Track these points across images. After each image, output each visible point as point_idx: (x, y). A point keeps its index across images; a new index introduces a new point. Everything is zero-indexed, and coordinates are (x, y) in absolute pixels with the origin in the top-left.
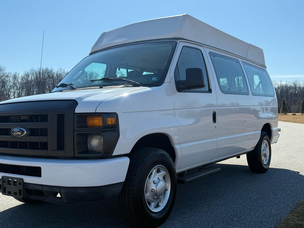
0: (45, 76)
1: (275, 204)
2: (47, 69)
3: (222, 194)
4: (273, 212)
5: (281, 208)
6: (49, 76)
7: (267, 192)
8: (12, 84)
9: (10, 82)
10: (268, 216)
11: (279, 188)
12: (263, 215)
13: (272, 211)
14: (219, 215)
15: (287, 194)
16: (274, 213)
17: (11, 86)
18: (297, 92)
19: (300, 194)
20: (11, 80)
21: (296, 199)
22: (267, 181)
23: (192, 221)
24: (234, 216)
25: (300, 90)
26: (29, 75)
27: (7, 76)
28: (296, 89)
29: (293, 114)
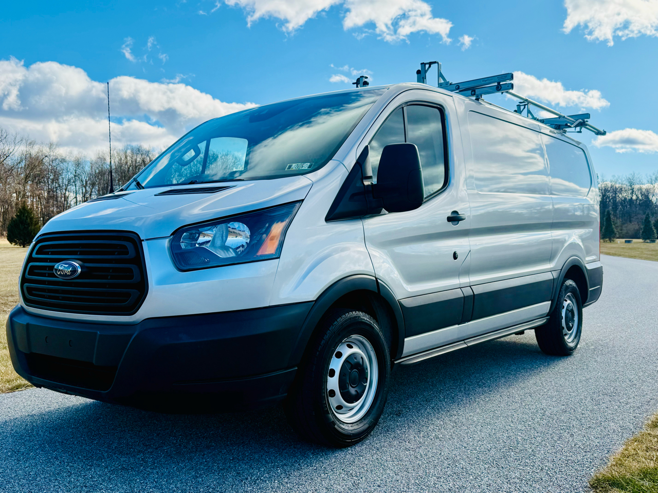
25: (641, 194)
28: (633, 191)
29: (626, 242)
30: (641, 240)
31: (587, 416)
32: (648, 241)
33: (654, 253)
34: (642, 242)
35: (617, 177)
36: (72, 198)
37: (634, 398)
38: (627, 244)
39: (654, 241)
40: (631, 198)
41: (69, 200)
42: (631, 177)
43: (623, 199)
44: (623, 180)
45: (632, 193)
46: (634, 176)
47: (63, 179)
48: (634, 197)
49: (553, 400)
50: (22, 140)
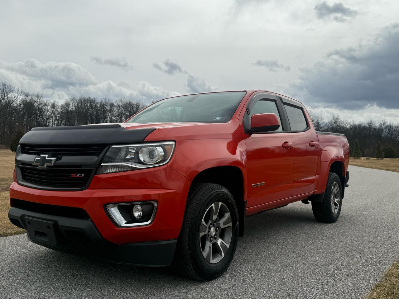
0: (87, 106)
1: (351, 273)
2: (89, 98)
3: (277, 254)
4: (349, 285)
5: (360, 279)
6: (91, 106)
7: (339, 254)
8: (50, 114)
9: (48, 111)
10: (343, 292)
11: (356, 249)
12: (335, 291)
13: (347, 285)
14: (271, 288)
15: (367, 258)
16: (350, 287)
17: (49, 116)
18: (371, 134)
19: (386, 258)
20: (49, 109)
21: (380, 266)
22: (339, 238)
23: (232, 295)
24: (293, 290)
25: (375, 132)
26: (69, 105)
27: (45, 105)
28: (371, 131)
31: (345, 267)
32: (379, 159)
33: (383, 165)
34: (376, 159)
35: (362, 122)
37: (376, 255)
38: (367, 160)
39: (382, 159)
42: (370, 122)
43: (365, 135)
47: (45, 115)
49: (323, 255)
50: (22, 92)
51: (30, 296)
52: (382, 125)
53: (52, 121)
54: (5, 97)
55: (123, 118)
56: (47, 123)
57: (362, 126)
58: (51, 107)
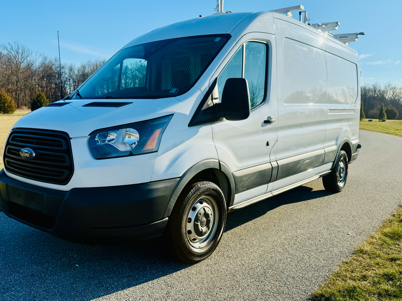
8: (68, 76)
9: (66, 74)
17: (66, 78)
25: (380, 94)
26: (85, 67)
28: (375, 92)
29: (369, 121)
30: (377, 120)
32: (381, 120)
35: (367, 84)
36: (68, 88)
38: (369, 122)
39: (384, 121)
40: (374, 96)
41: (67, 89)
42: (375, 84)
43: (370, 96)
44: (370, 86)
45: (375, 93)
46: (376, 84)
47: (63, 77)
48: (376, 96)
50: (40, 56)
51: (40, 271)
52: (387, 87)
53: (70, 83)
54: (24, 60)
55: (137, 81)
56: (65, 85)
57: (367, 88)
58: (68, 70)
